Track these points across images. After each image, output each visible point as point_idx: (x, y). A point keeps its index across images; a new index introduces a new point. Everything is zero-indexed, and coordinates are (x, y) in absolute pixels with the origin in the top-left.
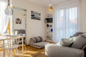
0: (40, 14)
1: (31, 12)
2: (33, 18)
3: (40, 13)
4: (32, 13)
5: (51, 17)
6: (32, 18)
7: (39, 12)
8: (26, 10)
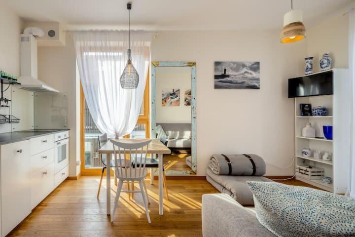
0: (256, 67)
1: (211, 67)
2: (221, 84)
3: (258, 63)
4: (216, 70)
5: (327, 70)
6: (216, 87)
7: (249, 60)
8: (194, 64)
